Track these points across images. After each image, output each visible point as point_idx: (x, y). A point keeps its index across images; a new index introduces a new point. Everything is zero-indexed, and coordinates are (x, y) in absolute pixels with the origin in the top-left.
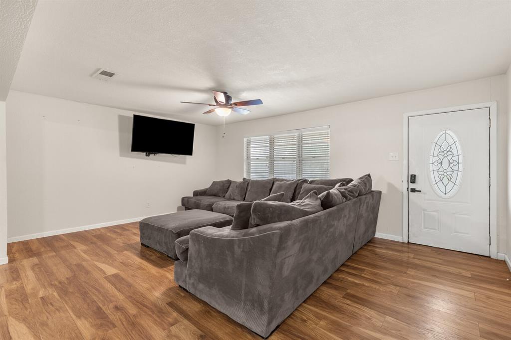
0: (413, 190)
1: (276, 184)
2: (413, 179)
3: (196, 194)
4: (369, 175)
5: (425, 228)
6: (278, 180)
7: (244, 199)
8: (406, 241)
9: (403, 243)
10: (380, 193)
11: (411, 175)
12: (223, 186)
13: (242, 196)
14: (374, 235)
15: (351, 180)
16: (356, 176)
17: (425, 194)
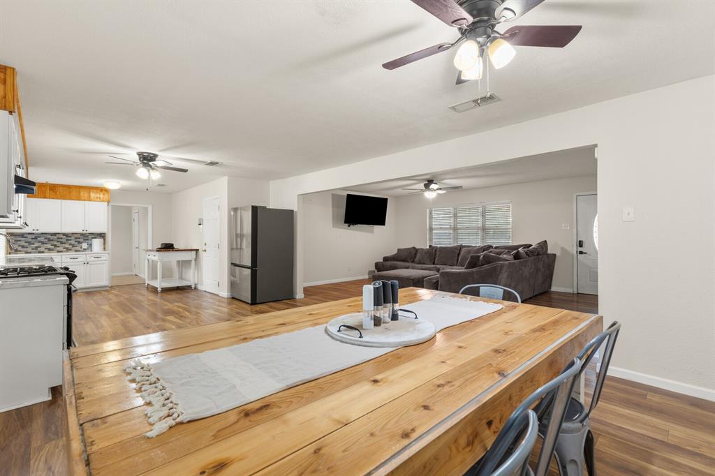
0: (581, 253)
1: (464, 249)
2: (581, 244)
3: (386, 259)
4: (546, 241)
5: (590, 281)
6: (465, 246)
7: (434, 264)
8: (576, 292)
9: (573, 294)
10: (555, 255)
11: (580, 241)
12: (410, 253)
13: (431, 261)
14: (550, 288)
15: (531, 245)
16: (534, 242)
17: (590, 255)
